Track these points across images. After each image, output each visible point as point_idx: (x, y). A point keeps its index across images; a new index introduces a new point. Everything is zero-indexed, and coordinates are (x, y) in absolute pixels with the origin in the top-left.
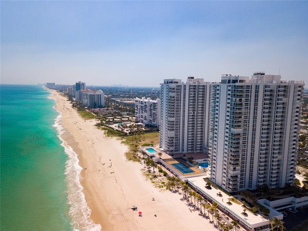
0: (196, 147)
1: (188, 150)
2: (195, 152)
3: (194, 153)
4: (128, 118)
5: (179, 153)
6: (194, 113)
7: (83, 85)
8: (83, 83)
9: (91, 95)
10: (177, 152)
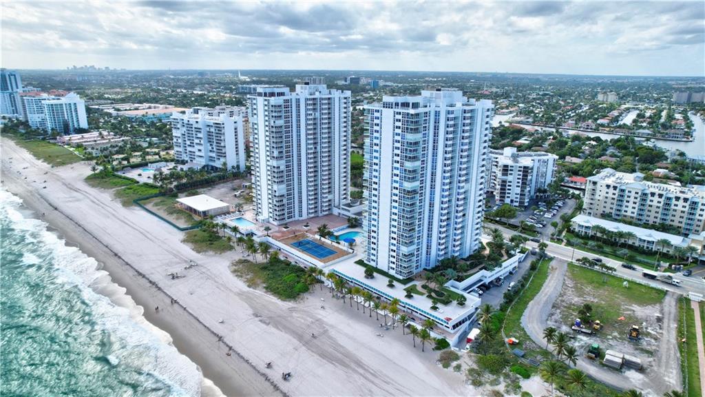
0: (322, 206)
1: (308, 213)
2: (320, 215)
3: (318, 216)
4: (158, 154)
5: (295, 221)
6: (315, 148)
7: (12, 77)
8: (13, 73)
9: (52, 105)
10: (291, 220)
